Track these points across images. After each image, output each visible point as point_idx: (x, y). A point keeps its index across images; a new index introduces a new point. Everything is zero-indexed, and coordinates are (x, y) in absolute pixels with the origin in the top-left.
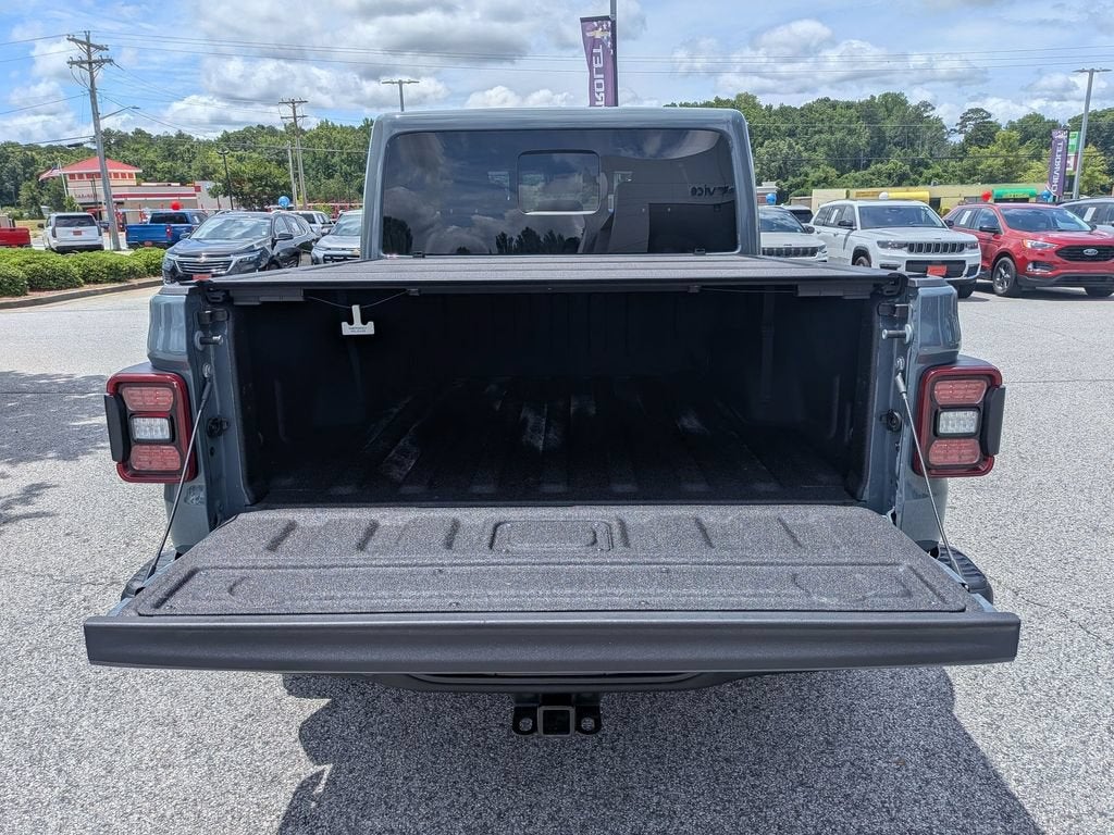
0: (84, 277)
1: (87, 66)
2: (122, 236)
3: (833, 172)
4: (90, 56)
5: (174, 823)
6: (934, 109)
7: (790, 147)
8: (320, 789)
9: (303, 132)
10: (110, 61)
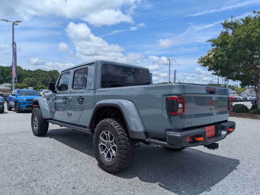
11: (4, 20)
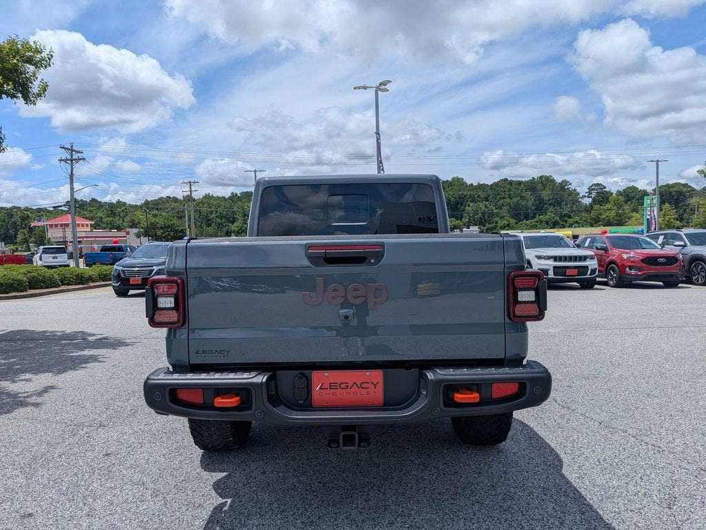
0: (61, 282)
1: (70, 162)
2: (81, 261)
3: (513, 221)
4: (72, 157)
5: (149, 523)
6: (570, 184)
7: (486, 207)
8: (226, 508)
9: (194, 200)
10: (84, 159)
11: (359, 88)
